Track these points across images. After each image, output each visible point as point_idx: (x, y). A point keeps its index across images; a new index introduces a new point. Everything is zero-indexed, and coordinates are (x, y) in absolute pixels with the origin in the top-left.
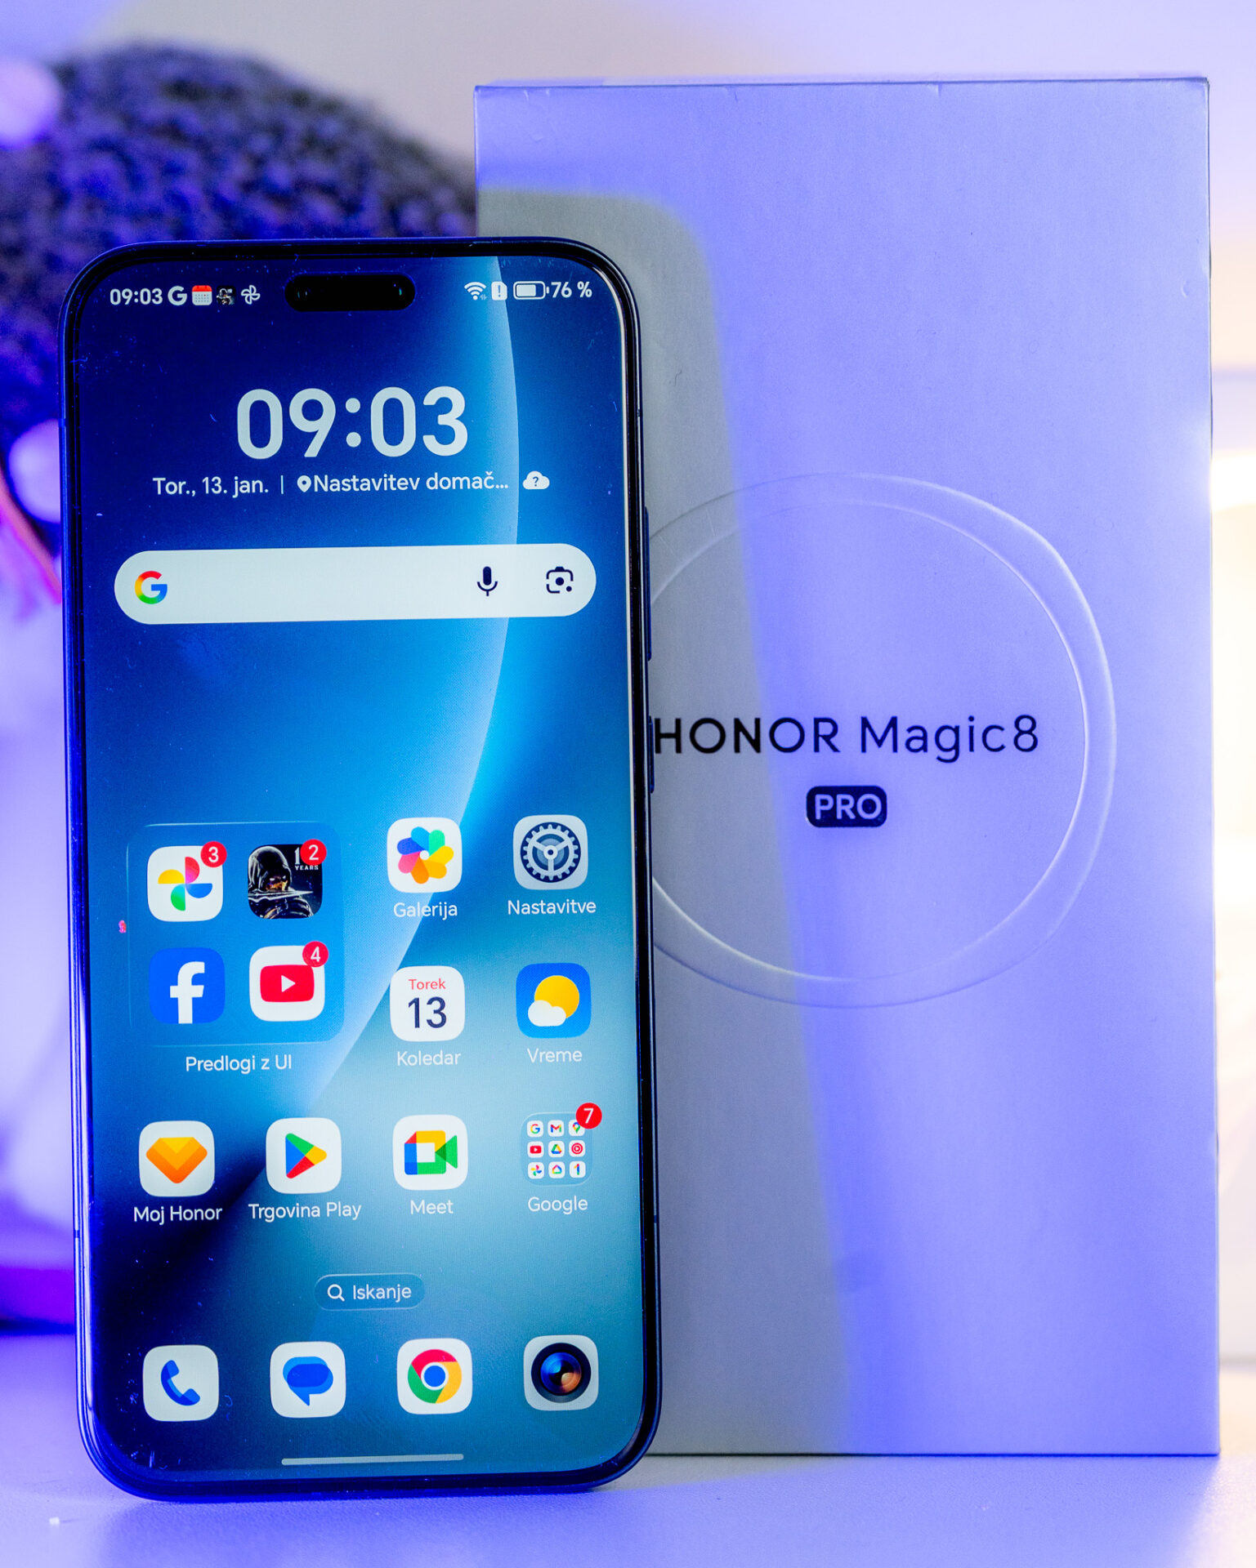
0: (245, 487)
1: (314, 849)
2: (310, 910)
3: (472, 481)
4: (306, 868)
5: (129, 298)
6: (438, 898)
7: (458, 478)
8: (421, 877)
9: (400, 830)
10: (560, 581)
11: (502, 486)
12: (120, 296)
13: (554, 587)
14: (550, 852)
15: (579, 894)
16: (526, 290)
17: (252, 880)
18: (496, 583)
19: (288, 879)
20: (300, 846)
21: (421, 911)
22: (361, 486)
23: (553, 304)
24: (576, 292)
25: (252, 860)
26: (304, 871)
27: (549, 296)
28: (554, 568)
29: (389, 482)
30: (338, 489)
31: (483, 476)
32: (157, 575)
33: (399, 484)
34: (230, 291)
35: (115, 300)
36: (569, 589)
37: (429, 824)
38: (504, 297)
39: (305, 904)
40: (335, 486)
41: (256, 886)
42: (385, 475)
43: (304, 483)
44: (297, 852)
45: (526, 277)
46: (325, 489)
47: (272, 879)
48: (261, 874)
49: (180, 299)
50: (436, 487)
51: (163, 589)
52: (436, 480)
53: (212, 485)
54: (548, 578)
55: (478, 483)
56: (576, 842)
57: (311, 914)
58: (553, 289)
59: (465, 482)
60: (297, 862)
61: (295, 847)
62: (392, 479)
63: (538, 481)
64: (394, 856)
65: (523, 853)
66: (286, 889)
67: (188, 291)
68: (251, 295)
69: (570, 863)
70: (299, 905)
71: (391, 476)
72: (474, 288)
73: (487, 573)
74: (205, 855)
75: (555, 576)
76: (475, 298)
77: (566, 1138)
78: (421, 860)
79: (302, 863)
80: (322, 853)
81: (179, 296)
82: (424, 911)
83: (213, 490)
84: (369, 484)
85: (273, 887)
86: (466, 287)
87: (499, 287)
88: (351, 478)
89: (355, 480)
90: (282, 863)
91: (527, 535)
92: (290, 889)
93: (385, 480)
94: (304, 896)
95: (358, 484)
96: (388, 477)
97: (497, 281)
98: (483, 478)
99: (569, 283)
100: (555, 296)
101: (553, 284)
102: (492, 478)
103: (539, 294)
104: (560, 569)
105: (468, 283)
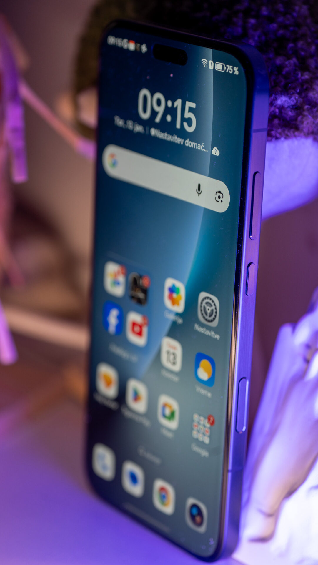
2: (144, 303)
3: (198, 146)
5: (112, 41)
6: (177, 314)
7: (194, 143)
8: (173, 304)
9: (169, 283)
10: (219, 197)
11: (206, 151)
13: (218, 199)
14: (209, 309)
15: (215, 330)
16: (219, 67)
18: (202, 191)
23: (226, 74)
24: (234, 71)
26: (142, 287)
27: (226, 70)
28: (218, 191)
30: (161, 137)
31: (201, 145)
33: (178, 140)
34: (139, 45)
36: (222, 201)
37: (177, 284)
38: (212, 68)
39: (143, 300)
42: (174, 135)
43: (153, 131)
45: (220, 61)
46: (159, 136)
48: (133, 285)
50: (188, 145)
52: (188, 142)
54: (216, 194)
55: (200, 147)
56: (216, 309)
57: (144, 305)
58: (227, 68)
59: (196, 145)
60: (141, 283)
62: (176, 138)
63: (216, 152)
64: (166, 293)
65: (201, 307)
67: (128, 42)
68: (144, 48)
69: (213, 316)
71: (176, 136)
72: (204, 62)
73: (199, 185)
75: (218, 194)
76: (204, 66)
77: (204, 426)
78: (174, 297)
80: (149, 283)
82: (173, 317)
83: (129, 127)
84: (169, 138)
86: (202, 60)
87: (211, 63)
89: (166, 134)
91: (211, 174)
93: (174, 138)
95: (167, 137)
97: (211, 60)
98: (201, 146)
99: (232, 67)
100: (227, 71)
101: (227, 66)
102: (203, 146)
103: (223, 69)
104: (219, 192)
105: (202, 59)
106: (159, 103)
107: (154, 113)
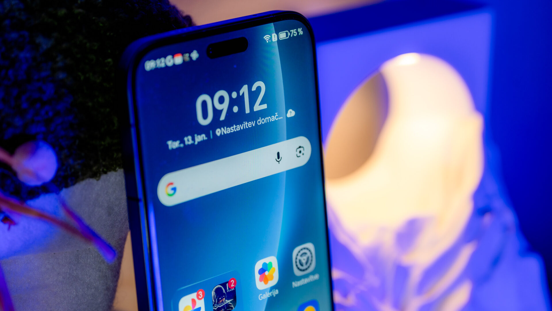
0: (200, 138)
1: (232, 282)
2: (233, 307)
3: (271, 118)
4: (231, 290)
6: (272, 288)
7: (267, 118)
8: (266, 283)
9: (259, 266)
11: (281, 118)
12: (150, 65)
14: (304, 259)
15: (313, 273)
16: (283, 35)
17: (214, 301)
18: (281, 158)
19: (225, 297)
20: (228, 282)
21: (267, 295)
23: (291, 40)
24: (298, 33)
25: (213, 293)
26: (230, 292)
27: (290, 36)
28: (298, 147)
29: (245, 125)
30: (230, 132)
32: (171, 184)
33: (249, 125)
34: (188, 55)
35: (147, 67)
37: (267, 260)
38: (276, 40)
39: (231, 305)
41: (215, 303)
42: (244, 122)
43: (218, 132)
44: (227, 285)
45: (282, 30)
46: (225, 133)
47: (220, 299)
48: (217, 297)
50: (260, 123)
51: (174, 189)
52: (260, 120)
53: (188, 140)
55: (273, 118)
56: (311, 253)
57: (234, 308)
58: (291, 33)
59: (269, 119)
60: (228, 289)
61: (226, 283)
62: (246, 123)
63: (291, 113)
64: (257, 276)
65: (296, 263)
66: (225, 301)
67: (173, 58)
68: (195, 55)
69: (310, 262)
70: (229, 306)
71: (246, 122)
72: (266, 38)
73: (278, 154)
74: (198, 295)
75: (299, 150)
76: (267, 42)
78: (265, 275)
79: (229, 289)
80: (235, 284)
82: (268, 295)
83: (188, 142)
84: (239, 128)
85: (221, 301)
86: (264, 38)
87: (274, 36)
88: (233, 126)
89: (235, 126)
90: (222, 291)
91: (290, 136)
92: (226, 300)
93: (244, 124)
94: (231, 302)
95: (236, 128)
96: (245, 123)
97: (274, 33)
98: (275, 116)
99: (296, 30)
100: (292, 36)
101: (291, 31)
102: (277, 115)
103: (287, 36)
104: (300, 147)
105: (264, 36)
106: (221, 100)
107: (217, 113)
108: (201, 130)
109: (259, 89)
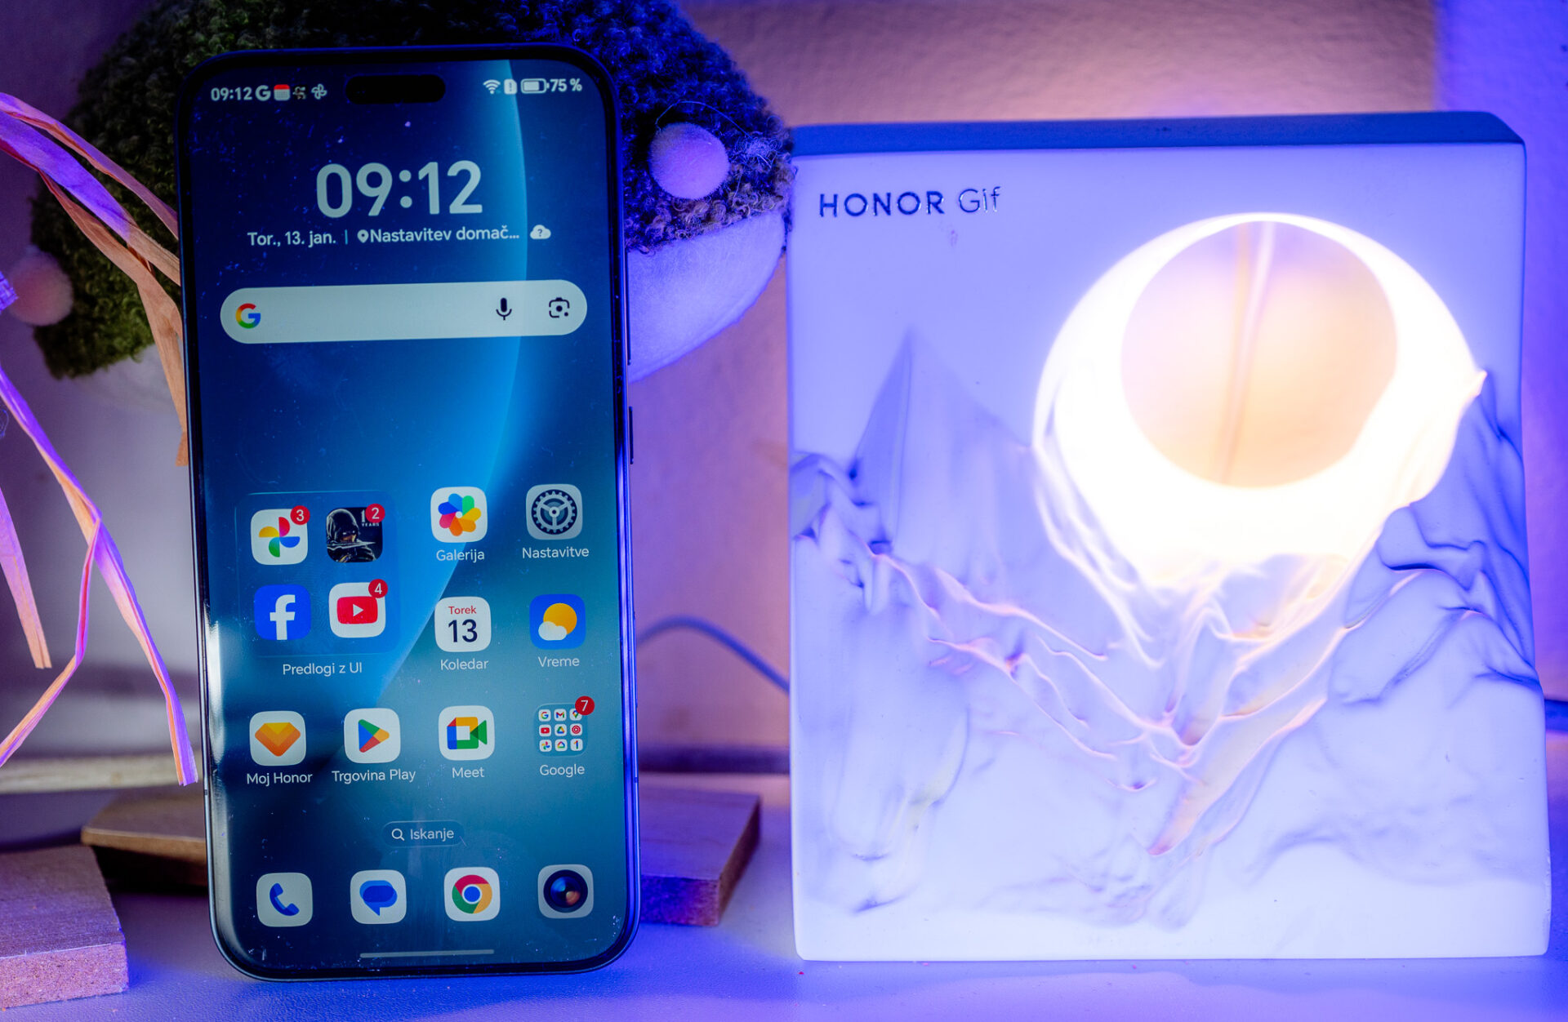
0: (317, 239)
1: (375, 511)
2: (373, 556)
3: (491, 233)
4: (370, 525)
5: (226, 95)
6: (469, 546)
7: (481, 231)
8: (457, 531)
9: (441, 496)
10: (559, 309)
11: (514, 237)
12: (220, 94)
13: (555, 313)
14: (555, 512)
15: (576, 543)
16: (531, 86)
17: (330, 534)
18: (511, 310)
19: (356, 533)
20: (365, 509)
21: (458, 556)
22: (407, 237)
23: (552, 97)
24: (570, 87)
25: (329, 519)
26: (368, 527)
27: (549, 90)
28: (555, 299)
29: (427, 235)
30: (389, 240)
31: (500, 229)
32: (252, 307)
33: (435, 236)
34: (303, 89)
35: (216, 96)
36: (566, 314)
37: (462, 491)
38: (514, 91)
39: (370, 552)
40: (387, 237)
41: (332, 538)
42: (425, 229)
43: (363, 235)
44: (363, 513)
45: (532, 75)
46: (379, 240)
47: (344, 533)
48: (336, 529)
49: (264, 96)
50: (464, 238)
51: (257, 317)
52: (463, 232)
53: (293, 238)
54: (550, 306)
55: (495, 235)
56: (573, 504)
57: (375, 559)
58: (552, 85)
59: (486, 234)
60: (363, 520)
61: (361, 509)
62: (430, 232)
63: (541, 233)
64: (436, 516)
65: (534, 513)
66: (355, 540)
67: (271, 89)
68: (319, 92)
69: (569, 519)
70: (365, 552)
71: (430, 230)
72: (491, 85)
73: (504, 303)
74: (294, 516)
75: (555, 304)
76: (492, 92)
77: (568, 722)
78: (456, 518)
79: (367, 521)
80: (381, 515)
81: (264, 93)
82: (459, 556)
83: (294, 242)
84: (412, 236)
85: (346, 539)
86: (485, 84)
87: (511, 84)
88: (398, 231)
89: (401, 233)
90: (351, 521)
91: (534, 274)
92: (358, 541)
93: (425, 233)
94: (369, 546)
95: (404, 236)
96: (427, 230)
97: (509, 79)
98: (500, 231)
99: (564, 80)
100: (553, 89)
101: (552, 80)
102: (506, 231)
103: (541, 89)
104: (559, 299)
105: (487, 80)
106: (374, 180)
107: (362, 203)
108: (324, 224)
109: (465, 176)
